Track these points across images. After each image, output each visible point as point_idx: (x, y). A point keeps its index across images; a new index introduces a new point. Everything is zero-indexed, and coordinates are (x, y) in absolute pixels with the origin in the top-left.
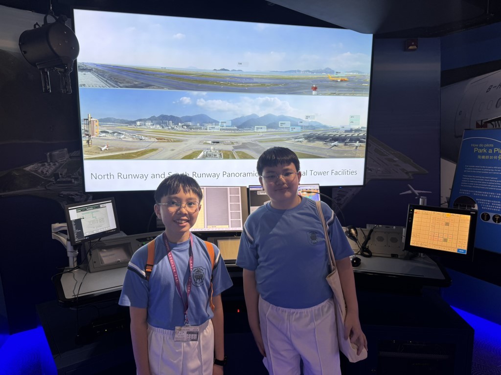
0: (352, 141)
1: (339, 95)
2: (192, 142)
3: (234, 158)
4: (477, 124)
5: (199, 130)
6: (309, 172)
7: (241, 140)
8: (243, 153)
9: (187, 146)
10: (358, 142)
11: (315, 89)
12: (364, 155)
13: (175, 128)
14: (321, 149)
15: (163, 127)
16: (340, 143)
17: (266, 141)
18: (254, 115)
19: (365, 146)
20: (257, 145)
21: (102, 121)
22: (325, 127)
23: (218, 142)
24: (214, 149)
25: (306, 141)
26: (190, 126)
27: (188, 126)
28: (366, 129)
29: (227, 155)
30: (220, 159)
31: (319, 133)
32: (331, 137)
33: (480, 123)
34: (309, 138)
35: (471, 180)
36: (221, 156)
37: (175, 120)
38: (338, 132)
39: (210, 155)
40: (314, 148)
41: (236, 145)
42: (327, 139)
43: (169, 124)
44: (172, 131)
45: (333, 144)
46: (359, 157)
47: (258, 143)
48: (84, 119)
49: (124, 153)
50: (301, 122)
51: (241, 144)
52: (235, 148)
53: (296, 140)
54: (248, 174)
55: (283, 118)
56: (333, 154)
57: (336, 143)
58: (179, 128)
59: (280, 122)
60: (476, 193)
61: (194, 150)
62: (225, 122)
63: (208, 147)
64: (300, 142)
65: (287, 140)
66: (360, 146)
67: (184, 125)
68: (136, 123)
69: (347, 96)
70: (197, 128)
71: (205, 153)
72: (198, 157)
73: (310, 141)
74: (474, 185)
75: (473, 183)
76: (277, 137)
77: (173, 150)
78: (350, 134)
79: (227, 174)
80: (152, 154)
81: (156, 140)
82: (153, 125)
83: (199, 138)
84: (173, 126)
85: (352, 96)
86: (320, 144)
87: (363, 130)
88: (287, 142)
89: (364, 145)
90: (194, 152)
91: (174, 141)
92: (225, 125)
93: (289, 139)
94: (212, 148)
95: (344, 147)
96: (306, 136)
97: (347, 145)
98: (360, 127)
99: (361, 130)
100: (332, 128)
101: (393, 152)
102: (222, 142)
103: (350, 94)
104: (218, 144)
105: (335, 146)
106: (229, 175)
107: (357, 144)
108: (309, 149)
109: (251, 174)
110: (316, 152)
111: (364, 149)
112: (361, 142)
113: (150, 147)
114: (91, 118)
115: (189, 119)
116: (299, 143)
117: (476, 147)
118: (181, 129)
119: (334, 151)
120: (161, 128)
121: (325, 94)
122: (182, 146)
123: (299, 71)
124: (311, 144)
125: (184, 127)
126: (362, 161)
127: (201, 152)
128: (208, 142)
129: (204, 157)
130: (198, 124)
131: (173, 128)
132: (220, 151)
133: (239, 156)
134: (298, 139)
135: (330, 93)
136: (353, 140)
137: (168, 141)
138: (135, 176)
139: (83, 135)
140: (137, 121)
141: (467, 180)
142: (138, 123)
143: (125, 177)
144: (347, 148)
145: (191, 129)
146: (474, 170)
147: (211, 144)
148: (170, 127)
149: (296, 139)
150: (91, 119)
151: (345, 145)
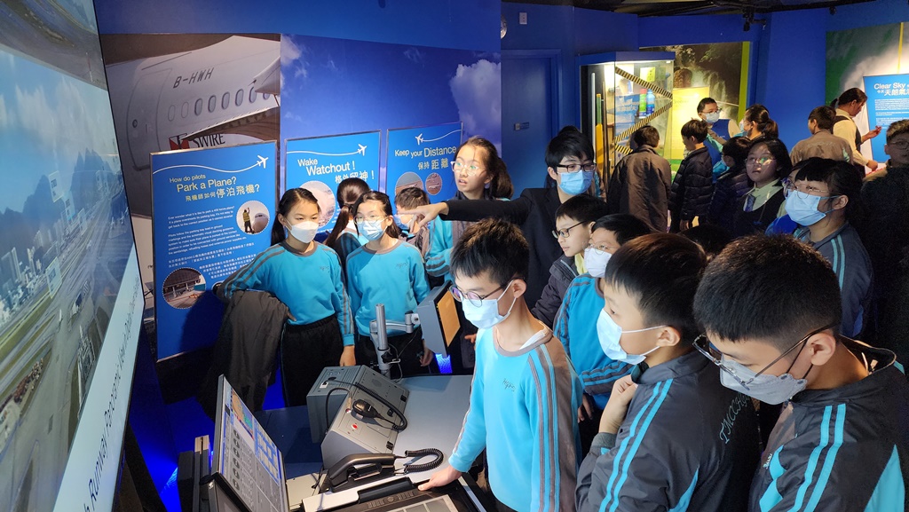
4: (172, 142)
33: (176, 141)
74: (190, 247)
117: (180, 183)
146: (186, 222)
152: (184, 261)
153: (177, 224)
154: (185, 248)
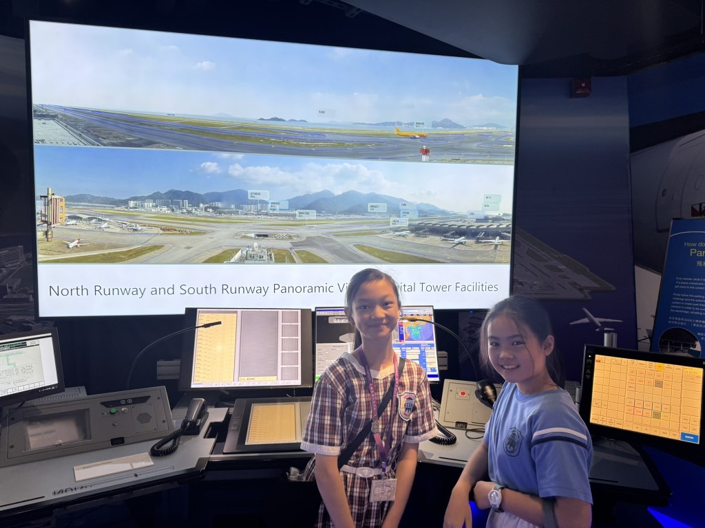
0: (488, 236)
1: (464, 162)
2: (222, 235)
3: (293, 261)
4: (693, 209)
5: (233, 216)
6: (418, 287)
7: (305, 232)
8: (308, 253)
9: (213, 242)
10: (498, 238)
11: (426, 152)
12: (509, 259)
13: (194, 211)
14: (437, 248)
15: (173, 210)
16: (468, 238)
17: (347, 235)
18: (326, 192)
19: (510, 244)
20: (331, 241)
21: (70, 199)
22: (443, 212)
23: (266, 236)
24: (259, 247)
25: (413, 235)
26: (218, 208)
27: (215, 209)
28: (510, 218)
29: (281, 257)
30: (269, 263)
31: (433, 223)
32: (453, 229)
33: (697, 208)
34: (417, 230)
35: (688, 302)
36: (271, 258)
37: (194, 199)
38: (464, 222)
39: (252, 257)
40: (426, 247)
41: (295, 240)
42: (447, 232)
43: (183, 206)
44: (189, 217)
45: (457, 241)
46: (500, 262)
47: (333, 238)
48: (41, 197)
49: (106, 252)
50: (405, 205)
51: (304, 239)
52: (295, 245)
53: (397, 233)
54: (317, 288)
55: (374, 198)
56: (458, 257)
57: (462, 239)
58: (200, 212)
59: (370, 204)
60: (696, 323)
61: (225, 249)
62: (278, 203)
63: (248, 242)
64: (404, 236)
65: (381, 233)
66: (502, 244)
67: (209, 207)
68: (128, 204)
69: (477, 163)
70: (231, 213)
71: (244, 252)
72: (232, 260)
73: (418, 235)
74: (692, 310)
75: (690, 306)
76: (365, 227)
77: (188, 248)
78: (485, 225)
79: (281, 289)
80: (152, 253)
81: (161, 232)
82: (157, 206)
83: (234, 229)
84: (190, 209)
85: (488, 163)
86: (435, 240)
87: (505, 218)
88: (381, 236)
89: (508, 243)
90: (224, 252)
91: (192, 234)
92: (277, 207)
93: (383, 232)
94: (256, 244)
95: (475, 246)
96: (412, 227)
97: (481, 242)
98: (502, 214)
99: (503, 220)
100: (455, 214)
101: (556, 256)
102: (273, 235)
103: (483, 160)
104: (266, 238)
105: (461, 243)
106: (285, 290)
107: (497, 240)
108: (418, 248)
109: (321, 288)
110: (429, 253)
111: (509, 249)
112: (502, 237)
113: (150, 242)
114: (53, 194)
115: (219, 197)
116: (401, 239)
117: (692, 247)
118: (204, 213)
119: (460, 253)
120: (169, 211)
121: (442, 161)
122: (204, 241)
123: (399, 123)
124: (421, 241)
125: (208, 210)
126: (505, 269)
127: (237, 253)
128: (249, 235)
129: (242, 260)
130: (233, 206)
131: (189, 212)
132: (269, 250)
133: (301, 258)
134: (400, 231)
135: (450, 159)
136: (490, 234)
137: (182, 232)
138: (123, 290)
139: (38, 222)
140: (130, 200)
141: (680, 301)
142: (132, 204)
143: (107, 292)
144: (480, 247)
145: (220, 213)
146: (692, 286)
147: (255, 239)
148: (185, 211)
149: (397, 231)
150: (53, 197)
151: (478, 242)
152: (683, 322)
153: (683, 285)
154: (687, 310)
